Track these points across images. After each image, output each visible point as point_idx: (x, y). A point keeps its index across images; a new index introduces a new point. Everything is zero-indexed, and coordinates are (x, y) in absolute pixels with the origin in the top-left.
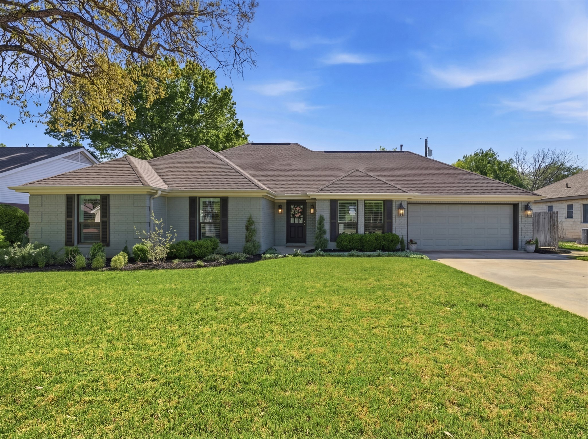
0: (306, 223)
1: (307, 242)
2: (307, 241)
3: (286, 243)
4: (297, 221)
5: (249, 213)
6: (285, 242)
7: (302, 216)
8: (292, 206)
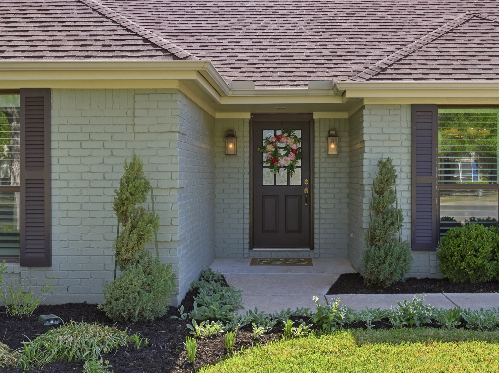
0: (311, 186)
1: (316, 246)
2: (316, 241)
3: (251, 248)
4: (282, 180)
5: (130, 153)
6: (247, 246)
7: (299, 163)
8: (268, 134)
